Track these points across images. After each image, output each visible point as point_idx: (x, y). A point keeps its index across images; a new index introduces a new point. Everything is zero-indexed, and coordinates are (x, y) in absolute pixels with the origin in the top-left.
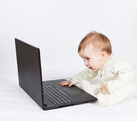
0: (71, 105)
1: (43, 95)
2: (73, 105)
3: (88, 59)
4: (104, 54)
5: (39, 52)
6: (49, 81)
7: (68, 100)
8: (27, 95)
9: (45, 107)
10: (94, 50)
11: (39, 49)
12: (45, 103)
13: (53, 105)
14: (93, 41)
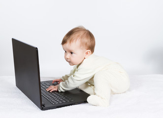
0: (69, 105)
1: (41, 95)
3: (72, 53)
4: (89, 53)
6: (47, 82)
9: (43, 107)
11: (37, 48)
12: (43, 103)
13: (51, 105)
14: (82, 37)
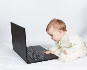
0: (43, 61)
2: (44, 61)
5: (25, 30)
6: (30, 47)
7: (42, 58)
8: (18, 55)
9: (28, 62)
10: (54, 30)
11: (25, 28)
12: (28, 59)
13: (33, 61)
